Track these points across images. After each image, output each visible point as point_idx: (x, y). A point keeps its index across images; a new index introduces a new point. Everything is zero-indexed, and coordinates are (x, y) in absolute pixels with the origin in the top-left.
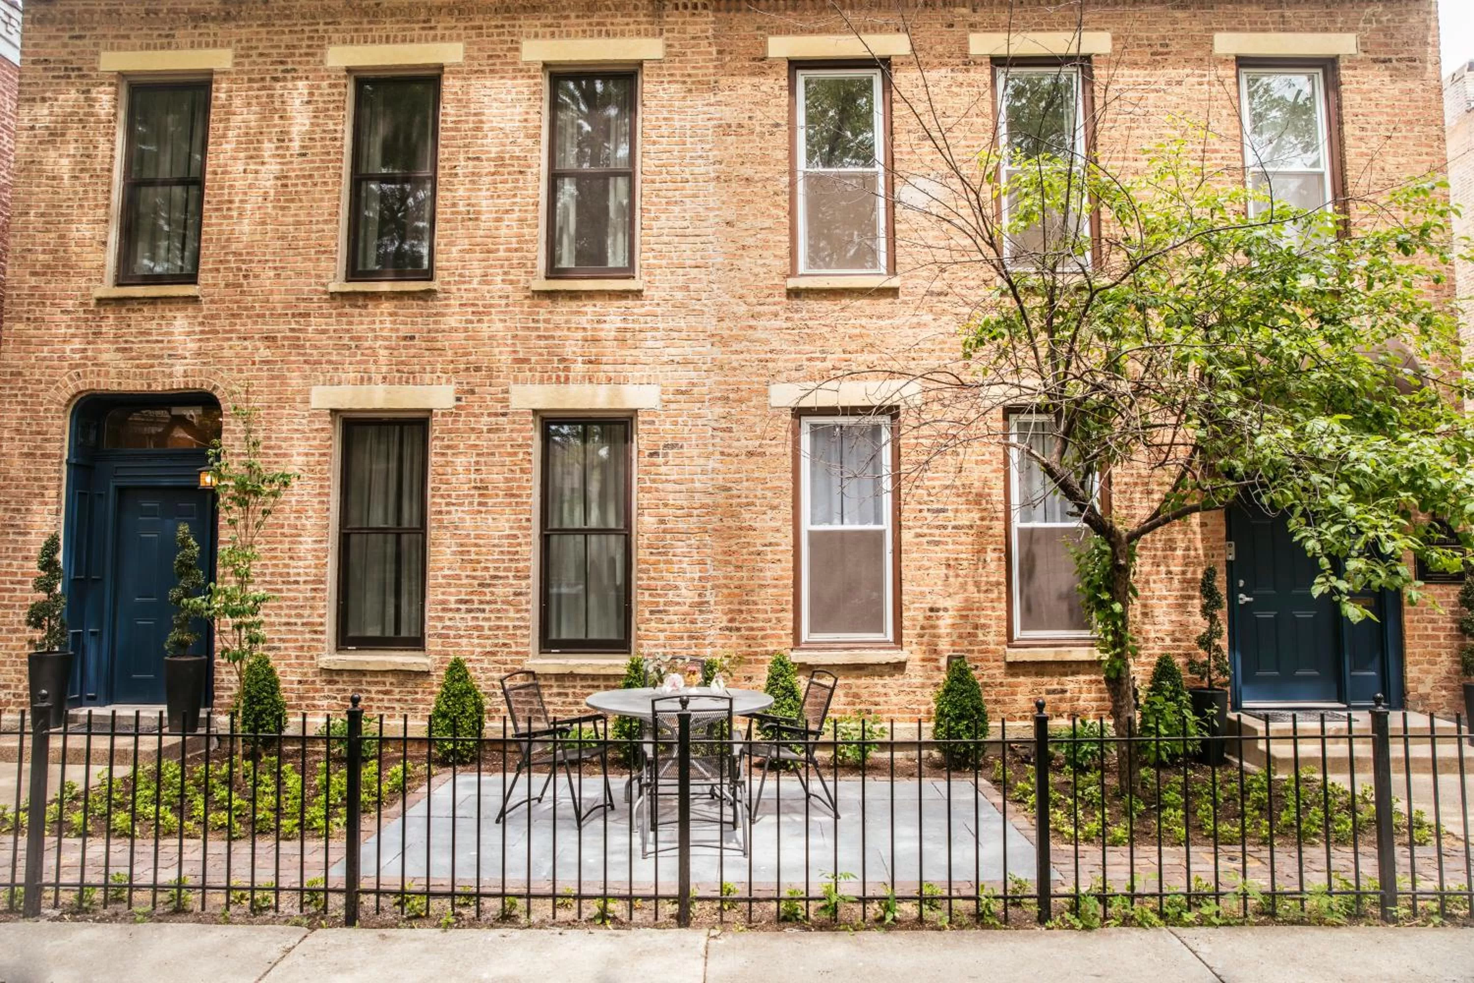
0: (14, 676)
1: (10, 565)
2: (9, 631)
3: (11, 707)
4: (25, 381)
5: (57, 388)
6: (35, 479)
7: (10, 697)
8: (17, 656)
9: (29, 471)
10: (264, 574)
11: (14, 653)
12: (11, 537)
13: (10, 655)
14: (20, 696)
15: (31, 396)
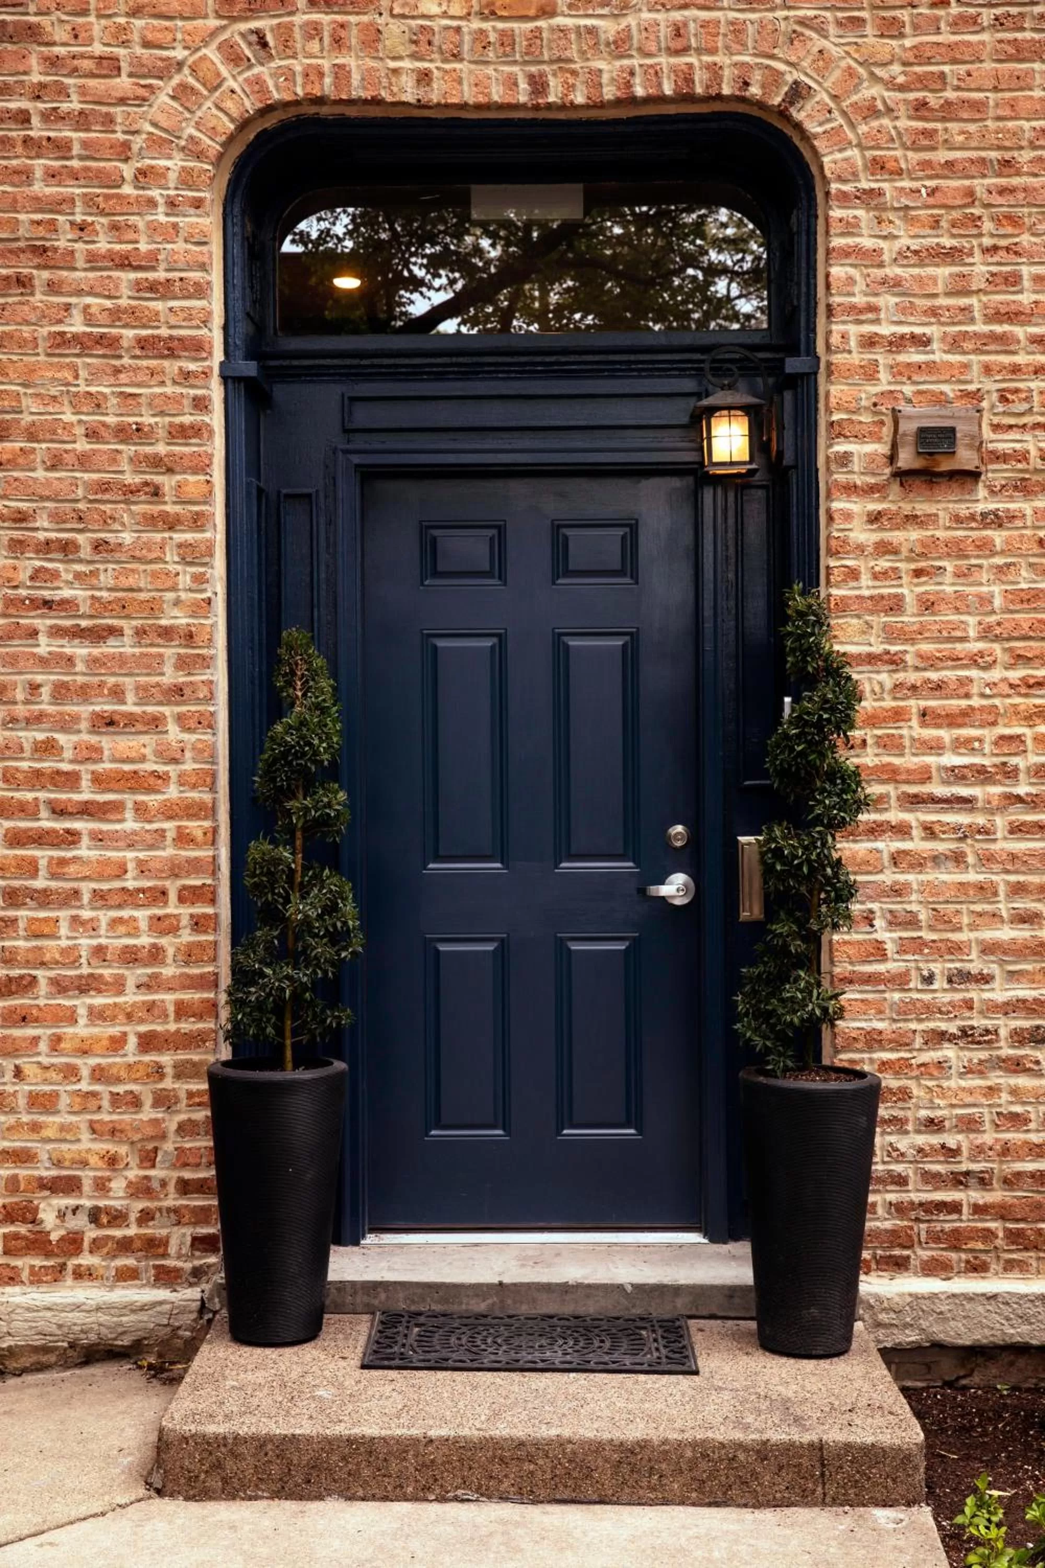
0: (87, 1143)
1: (48, 748)
2: (60, 987)
3: (86, 1260)
4: (53, 63)
5: (182, 93)
6: (122, 433)
7: (80, 1222)
8: (98, 1074)
9: (98, 403)
10: (1011, 774)
11: (85, 1065)
12: (44, 646)
13: (71, 1073)
14: (118, 1218)
15: (82, 121)
